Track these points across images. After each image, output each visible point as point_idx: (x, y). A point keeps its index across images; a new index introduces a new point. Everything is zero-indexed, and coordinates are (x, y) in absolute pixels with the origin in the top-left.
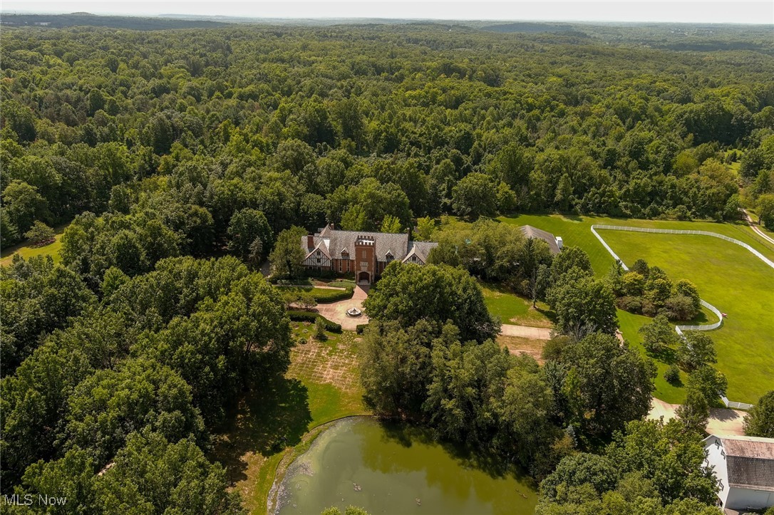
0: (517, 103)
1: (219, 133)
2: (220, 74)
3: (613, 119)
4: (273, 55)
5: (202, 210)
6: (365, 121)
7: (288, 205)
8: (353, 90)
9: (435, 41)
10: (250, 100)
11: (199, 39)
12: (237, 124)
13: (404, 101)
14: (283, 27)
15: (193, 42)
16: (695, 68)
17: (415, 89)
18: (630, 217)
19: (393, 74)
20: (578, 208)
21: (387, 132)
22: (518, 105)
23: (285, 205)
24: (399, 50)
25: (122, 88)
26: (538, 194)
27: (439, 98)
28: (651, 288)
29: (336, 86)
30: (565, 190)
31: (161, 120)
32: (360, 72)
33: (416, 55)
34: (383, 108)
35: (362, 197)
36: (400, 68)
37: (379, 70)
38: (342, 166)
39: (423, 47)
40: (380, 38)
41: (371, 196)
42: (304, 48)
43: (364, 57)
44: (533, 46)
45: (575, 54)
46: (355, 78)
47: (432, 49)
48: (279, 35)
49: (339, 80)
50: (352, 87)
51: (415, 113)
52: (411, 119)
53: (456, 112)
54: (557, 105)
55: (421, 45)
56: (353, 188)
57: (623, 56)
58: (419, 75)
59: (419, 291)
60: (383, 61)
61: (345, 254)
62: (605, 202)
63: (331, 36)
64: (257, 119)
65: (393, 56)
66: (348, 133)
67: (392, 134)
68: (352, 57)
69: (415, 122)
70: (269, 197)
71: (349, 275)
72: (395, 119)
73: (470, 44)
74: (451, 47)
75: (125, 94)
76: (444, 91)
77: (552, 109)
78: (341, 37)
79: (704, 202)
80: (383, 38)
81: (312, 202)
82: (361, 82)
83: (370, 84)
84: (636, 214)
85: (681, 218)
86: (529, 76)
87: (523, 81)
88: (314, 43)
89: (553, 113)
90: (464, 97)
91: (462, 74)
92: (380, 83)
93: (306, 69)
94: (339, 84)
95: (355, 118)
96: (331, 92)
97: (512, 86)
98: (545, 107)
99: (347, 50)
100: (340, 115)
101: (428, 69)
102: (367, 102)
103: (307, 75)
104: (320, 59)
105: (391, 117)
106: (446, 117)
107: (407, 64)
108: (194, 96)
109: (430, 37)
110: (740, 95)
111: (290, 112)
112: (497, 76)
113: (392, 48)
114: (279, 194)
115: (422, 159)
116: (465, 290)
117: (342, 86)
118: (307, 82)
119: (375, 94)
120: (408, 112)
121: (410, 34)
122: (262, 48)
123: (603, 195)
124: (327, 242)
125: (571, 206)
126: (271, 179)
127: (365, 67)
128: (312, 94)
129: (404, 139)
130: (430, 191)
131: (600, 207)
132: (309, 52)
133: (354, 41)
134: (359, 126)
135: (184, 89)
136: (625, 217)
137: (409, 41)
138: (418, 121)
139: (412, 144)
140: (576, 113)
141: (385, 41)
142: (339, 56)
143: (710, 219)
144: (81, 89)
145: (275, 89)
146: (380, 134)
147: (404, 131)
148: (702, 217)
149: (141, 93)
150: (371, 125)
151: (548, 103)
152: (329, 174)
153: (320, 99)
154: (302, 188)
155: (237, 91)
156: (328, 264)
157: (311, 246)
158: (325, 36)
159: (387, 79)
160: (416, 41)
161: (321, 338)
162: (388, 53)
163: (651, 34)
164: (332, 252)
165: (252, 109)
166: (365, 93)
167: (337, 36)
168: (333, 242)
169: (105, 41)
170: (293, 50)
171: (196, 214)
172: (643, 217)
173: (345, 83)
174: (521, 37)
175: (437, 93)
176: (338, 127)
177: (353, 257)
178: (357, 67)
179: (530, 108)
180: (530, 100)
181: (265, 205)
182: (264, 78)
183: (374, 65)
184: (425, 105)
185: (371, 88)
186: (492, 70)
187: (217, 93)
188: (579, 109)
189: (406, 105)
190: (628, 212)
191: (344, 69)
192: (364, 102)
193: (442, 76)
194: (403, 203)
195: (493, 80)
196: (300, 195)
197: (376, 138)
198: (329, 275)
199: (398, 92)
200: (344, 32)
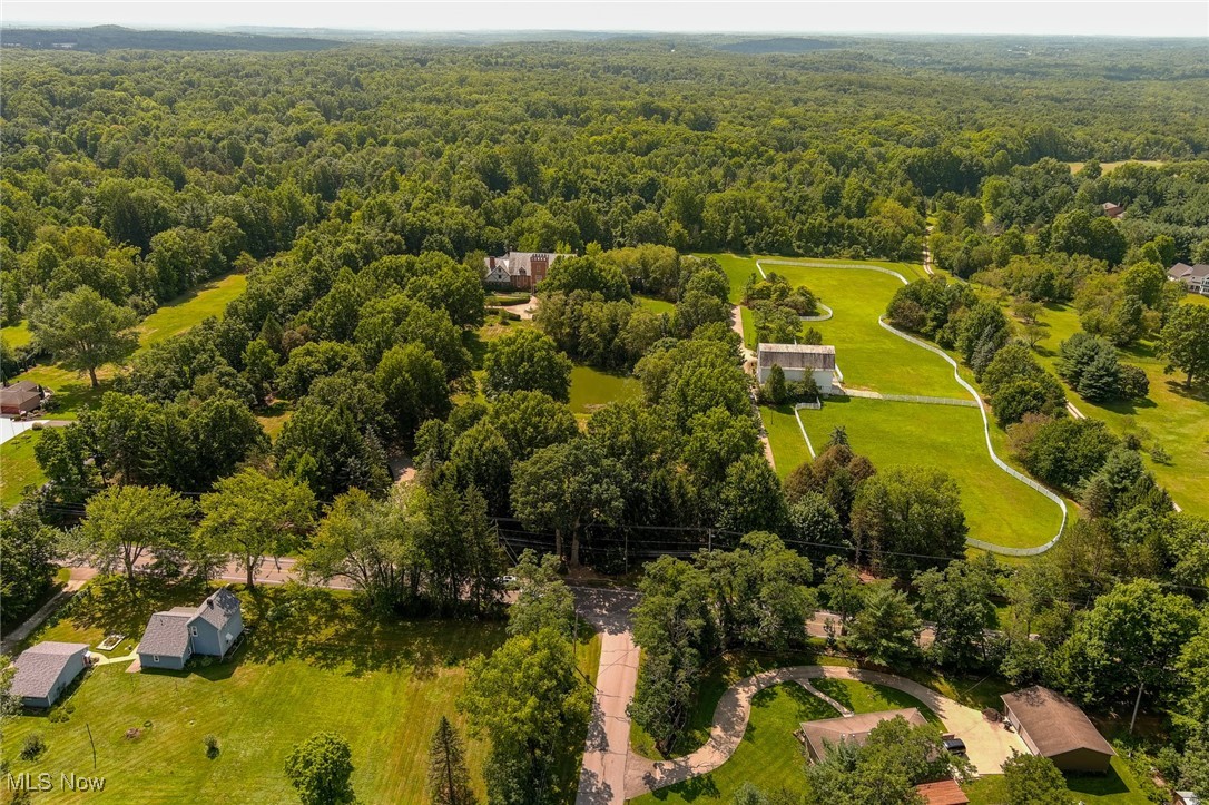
0: (717, 148)
1: (383, 181)
2: (370, 118)
3: (824, 167)
4: (420, 91)
5: (398, 237)
6: (542, 167)
7: (471, 233)
8: (528, 136)
9: (644, 69)
10: (410, 148)
11: (314, 71)
12: (402, 172)
13: (588, 148)
14: (423, 48)
15: (308, 73)
16: (995, 106)
17: (601, 135)
18: (802, 256)
19: (579, 117)
20: (750, 247)
21: (565, 179)
22: (719, 151)
23: (468, 234)
24: (591, 83)
25: (257, 135)
26: (711, 234)
27: (628, 144)
28: (776, 291)
29: (508, 131)
30: (736, 229)
31: (322, 167)
32: (536, 114)
33: (613, 91)
34: (563, 156)
35: (537, 227)
36: (588, 108)
37: (560, 112)
38: (518, 203)
39: (626, 79)
40: (566, 65)
41: (546, 226)
42: (462, 81)
43: (543, 95)
44: (784, 76)
45: (835, 88)
46: (530, 122)
47: (640, 82)
48: (423, 63)
49: (511, 124)
50: (527, 133)
51: (599, 160)
52: (593, 166)
53: (645, 159)
54: (766, 151)
55: (625, 76)
56: (527, 220)
57: (901, 90)
58: (610, 117)
59: (577, 270)
60: (567, 100)
61: (523, 271)
62: (778, 240)
63: (497, 63)
64: (422, 166)
65: (581, 93)
66: (522, 179)
67: (570, 181)
68: (527, 95)
69: (598, 170)
70: (454, 227)
71: (527, 289)
72: (575, 165)
73: (693, 72)
74: (666, 78)
75: (263, 142)
76: (635, 135)
77: (760, 156)
78: (511, 65)
79: (879, 242)
80: (570, 66)
81: (490, 233)
82: (537, 126)
83: (549, 128)
84: (809, 253)
85: (853, 258)
86: (750, 118)
87: (741, 124)
88: (474, 75)
89: (760, 161)
90: (658, 143)
91: (665, 116)
92: (561, 127)
93: (471, 111)
94: (511, 128)
95: (531, 164)
96: (503, 138)
97: (724, 130)
98: (752, 154)
99: (520, 85)
100: (515, 162)
101: (622, 110)
102: (544, 149)
103: (471, 118)
104: (484, 97)
105: (570, 164)
106: (633, 164)
107: (597, 103)
108: (343, 143)
109: (640, 63)
110: (999, 140)
111: (461, 158)
112: (710, 119)
113: (581, 82)
114: (463, 225)
115: (601, 205)
116: (613, 278)
117: (515, 131)
118: (475, 126)
119: (554, 140)
120: (591, 159)
121: (613, 59)
122: (404, 82)
123: (776, 234)
124: (507, 263)
125: (744, 246)
126: (453, 213)
127: (543, 107)
128: (480, 141)
129: (583, 186)
130: (602, 228)
131: (773, 246)
132: (469, 89)
133: (529, 71)
134: (536, 173)
135: (332, 137)
136: (797, 255)
137: (607, 69)
138: (600, 167)
139: (592, 191)
140: (785, 160)
141: (573, 69)
142: (509, 93)
143: (885, 258)
144: (209, 137)
145: (437, 134)
146: (558, 182)
147: (583, 178)
148: (877, 256)
149: (282, 141)
150: (548, 173)
151: (755, 148)
152: (505, 210)
153: (491, 144)
154: (482, 221)
155: (392, 138)
156: (508, 280)
157: (493, 265)
158: (488, 63)
159: (569, 123)
160: (618, 70)
161: (504, 323)
162: (576, 88)
163: (977, 54)
164: (511, 270)
165: (414, 156)
166: (542, 139)
167: (505, 64)
168: (512, 262)
169: (187, 74)
170: (446, 85)
171: (391, 240)
172: (816, 256)
173: (518, 127)
174: (774, 61)
175: (627, 139)
176: (512, 174)
177: (529, 273)
178: (533, 108)
179: (735, 153)
180: (734, 146)
181: (450, 233)
182: (423, 122)
183: (555, 106)
184: (612, 152)
185: (550, 134)
186: (704, 110)
187: (371, 140)
188: (788, 155)
189: (590, 152)
190: (801, 251)
191: (518, 110)
192: (540, 149)
193: (641, 118)
194: (574, 233)
195: (704, 124)
196: (480, 228)
197: (554, 186)
198: (508, 288)
199: (582, 137)
200: (514, 56)
